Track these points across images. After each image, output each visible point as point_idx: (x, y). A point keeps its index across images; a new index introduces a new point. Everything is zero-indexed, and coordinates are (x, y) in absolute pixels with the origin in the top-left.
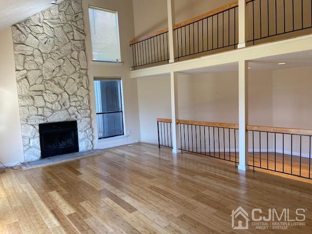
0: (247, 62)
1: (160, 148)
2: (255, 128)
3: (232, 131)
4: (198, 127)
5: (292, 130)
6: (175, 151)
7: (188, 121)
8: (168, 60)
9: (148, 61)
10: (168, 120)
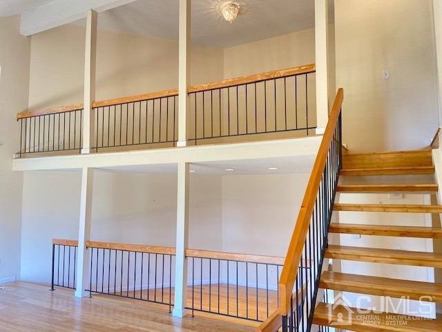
0: (188, 164)
1: (53, 289)
2: (196, 254)
3: (167, 258)
4: (119, 253)
5: (238, 256)
6: (78, 293)
7: (106, 244)
8: (80, 149)
9: (41, 147)
10: (71, 241)
